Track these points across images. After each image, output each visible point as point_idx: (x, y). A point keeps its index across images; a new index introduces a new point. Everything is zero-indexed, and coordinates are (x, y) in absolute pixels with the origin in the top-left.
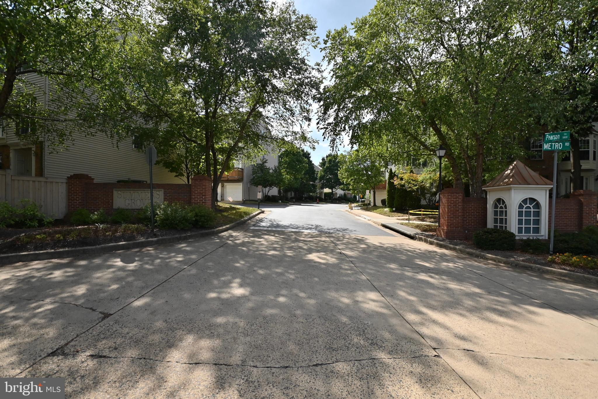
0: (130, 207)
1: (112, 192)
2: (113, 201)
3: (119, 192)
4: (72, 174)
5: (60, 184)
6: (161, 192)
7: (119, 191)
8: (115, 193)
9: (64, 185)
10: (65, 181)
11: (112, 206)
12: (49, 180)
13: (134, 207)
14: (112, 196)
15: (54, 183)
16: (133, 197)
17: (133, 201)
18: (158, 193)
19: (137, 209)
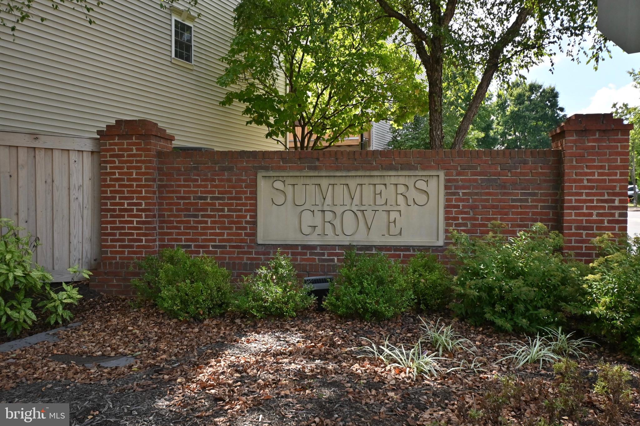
0: (314, 240)
1: (254, 185)
2: (255, 217)
3: (279, 185)
4: (113, 122)
5: (74, 156)
6: (433, 183)
7: (277, 178)
8: (263, 186)
9: (87, 160)
10: (88, 146)
11: (254, 234)
12: (49, 143)
13: (331, 239)
14: (254, 197)
15: (56, 154)
16: (329, 200)
17: (329, 216)
18: (421, 185)
19: (342, 247)
